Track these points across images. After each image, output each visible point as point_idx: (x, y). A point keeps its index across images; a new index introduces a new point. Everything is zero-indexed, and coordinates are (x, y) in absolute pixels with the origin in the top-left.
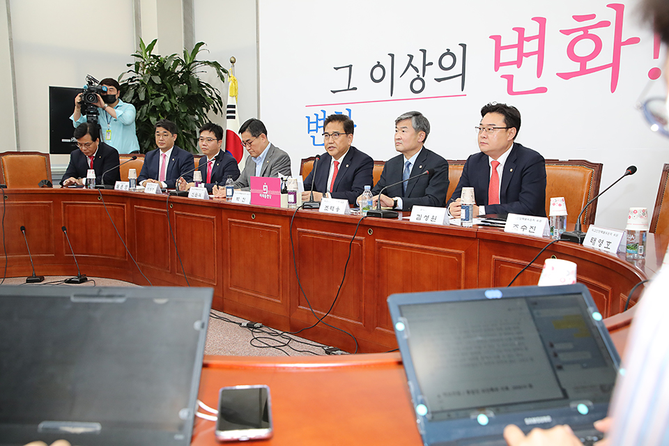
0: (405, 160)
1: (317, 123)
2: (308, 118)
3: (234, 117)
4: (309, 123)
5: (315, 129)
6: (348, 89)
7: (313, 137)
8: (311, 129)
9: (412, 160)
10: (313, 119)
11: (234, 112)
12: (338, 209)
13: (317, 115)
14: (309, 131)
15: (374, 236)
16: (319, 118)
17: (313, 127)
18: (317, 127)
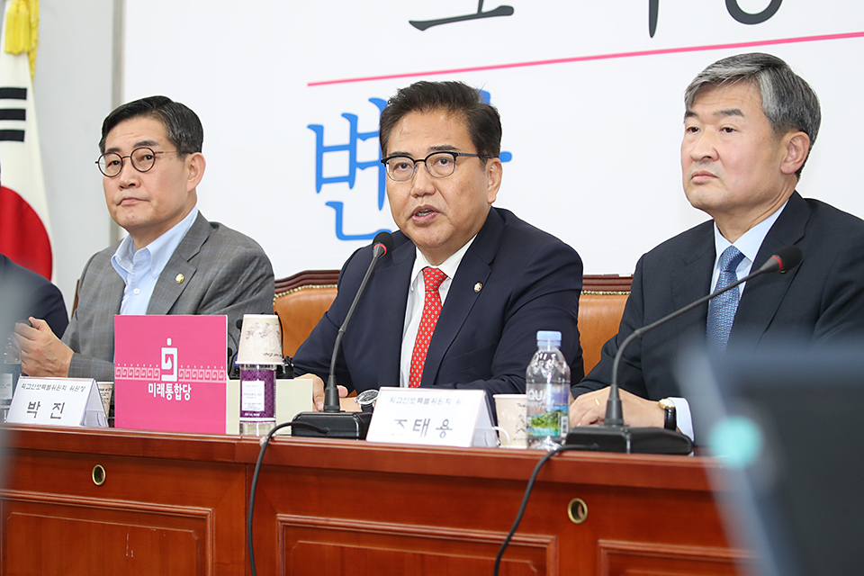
0: (721, 244)
1: (351, 148)
2: (318, 130)
3: (18, 136)
4: (321, 149)
5: (346, 172)
6: (480, 15)
7: (338, 207)
8: (326, 175)
9: (750, 242)
10: (337, 133)
11: (20, 115)
12: (444, 427)
13: (352, 119)
14: (321, 181)
15: (595, 527)
16: (361, 129)
17: (336, 164)
18: (354, 165)
